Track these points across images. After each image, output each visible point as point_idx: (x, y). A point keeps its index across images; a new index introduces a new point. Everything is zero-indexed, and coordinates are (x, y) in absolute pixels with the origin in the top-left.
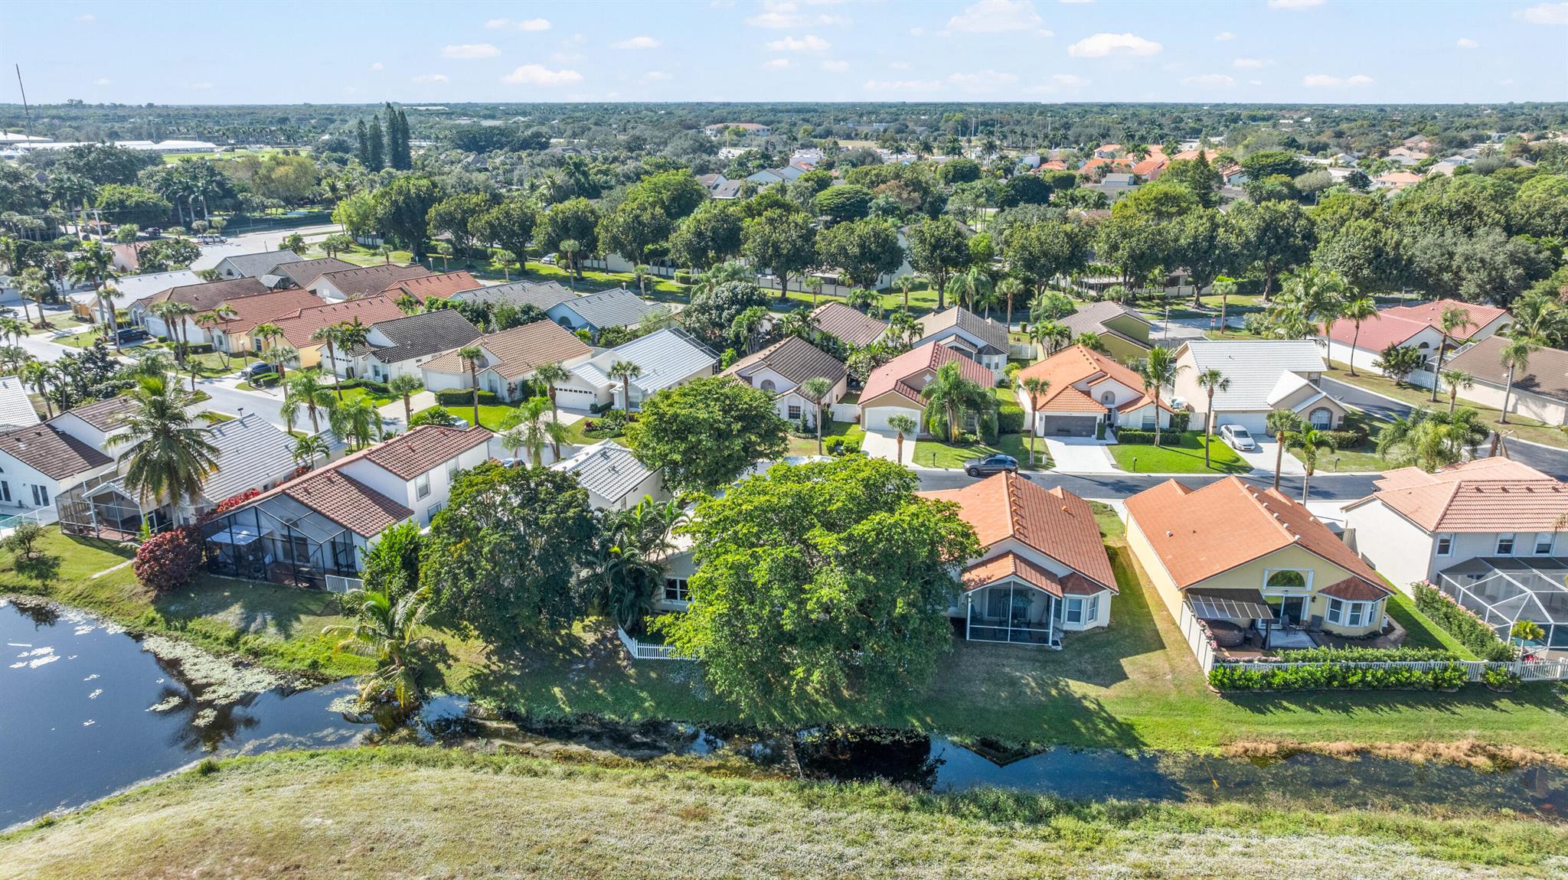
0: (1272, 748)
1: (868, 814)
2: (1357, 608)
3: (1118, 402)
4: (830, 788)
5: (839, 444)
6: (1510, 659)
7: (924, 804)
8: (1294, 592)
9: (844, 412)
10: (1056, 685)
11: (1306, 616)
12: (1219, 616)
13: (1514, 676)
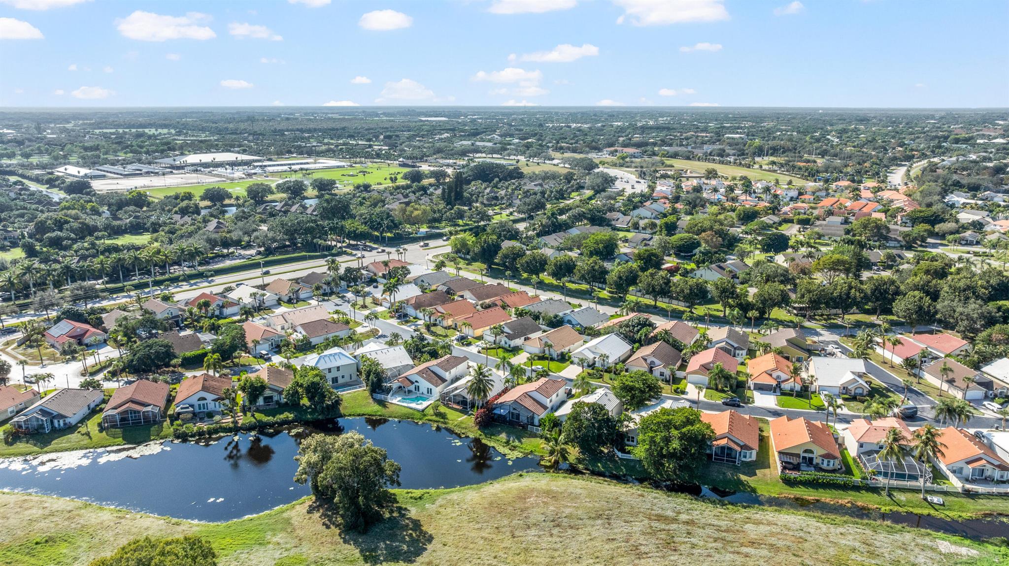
0: (793, 496)
1: (682, 500)
2: (829, 462)
3: (782, 379)
4: (673, 493)
5: (678, 388)
6: (867, 479)
7: (696, 499)
8: (810, 455)
9: (680, 374)
10: (736, 476)
11: (814, 463)
12: (789, 460)
13: (868, 484)
